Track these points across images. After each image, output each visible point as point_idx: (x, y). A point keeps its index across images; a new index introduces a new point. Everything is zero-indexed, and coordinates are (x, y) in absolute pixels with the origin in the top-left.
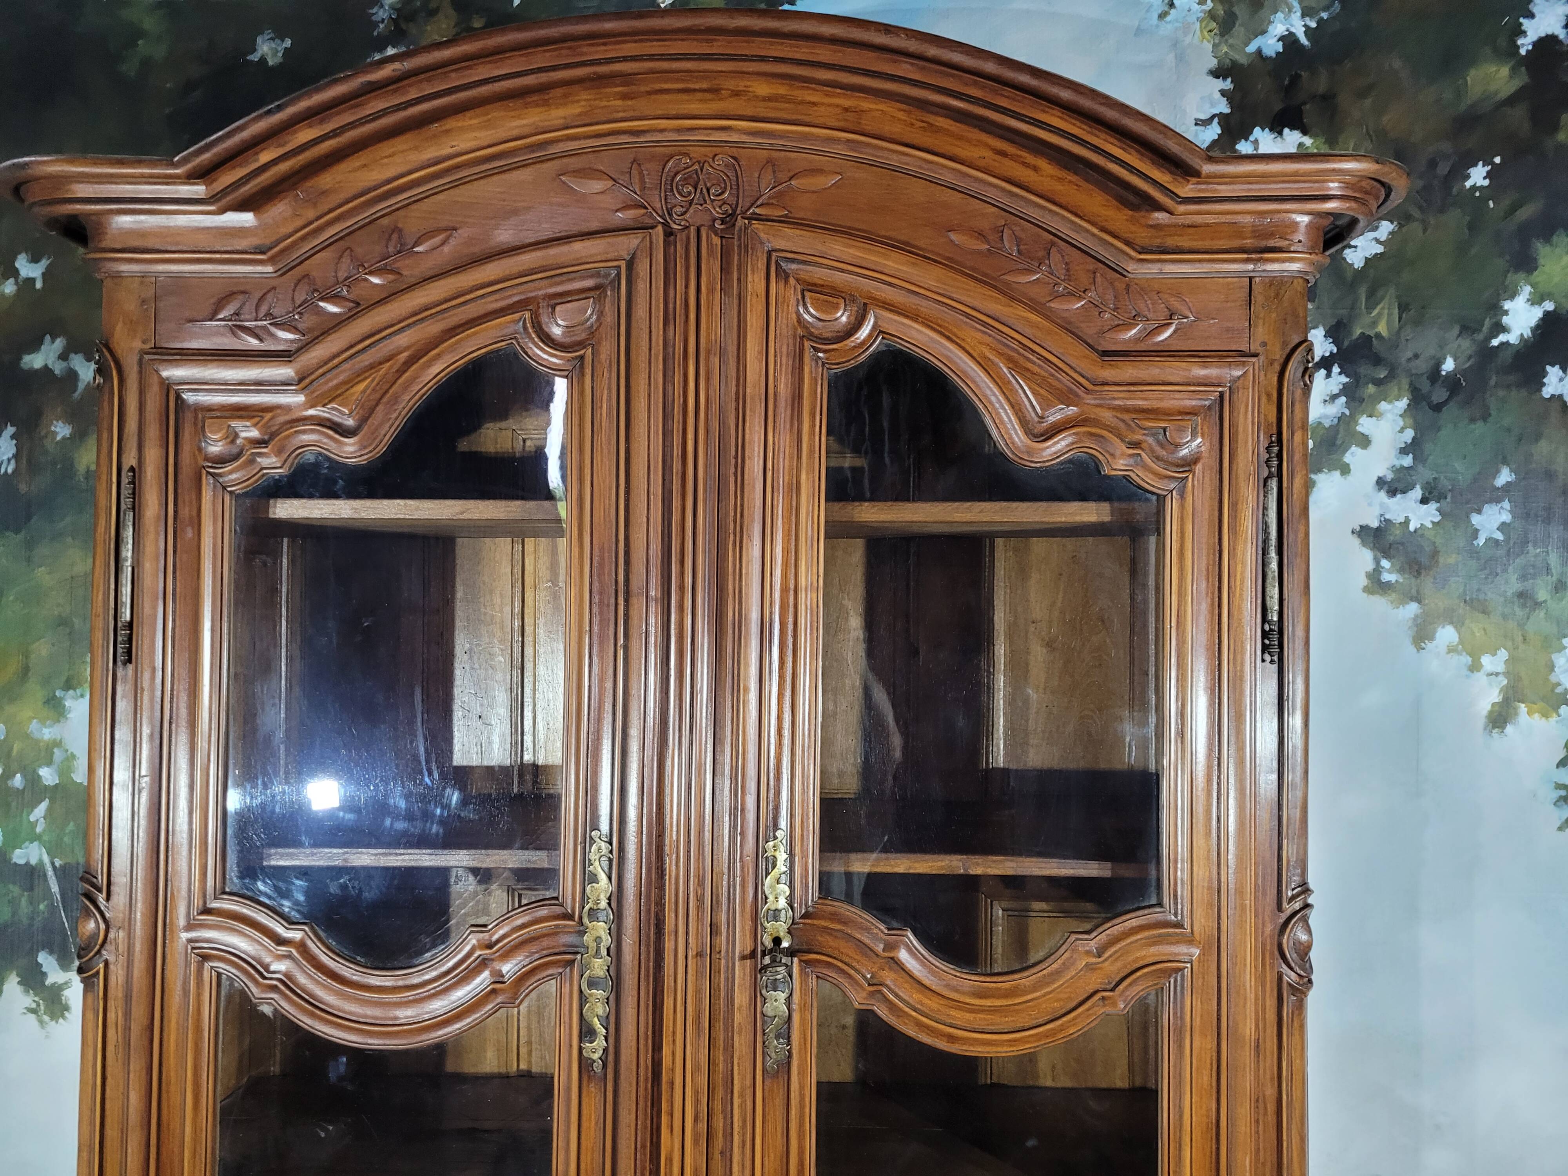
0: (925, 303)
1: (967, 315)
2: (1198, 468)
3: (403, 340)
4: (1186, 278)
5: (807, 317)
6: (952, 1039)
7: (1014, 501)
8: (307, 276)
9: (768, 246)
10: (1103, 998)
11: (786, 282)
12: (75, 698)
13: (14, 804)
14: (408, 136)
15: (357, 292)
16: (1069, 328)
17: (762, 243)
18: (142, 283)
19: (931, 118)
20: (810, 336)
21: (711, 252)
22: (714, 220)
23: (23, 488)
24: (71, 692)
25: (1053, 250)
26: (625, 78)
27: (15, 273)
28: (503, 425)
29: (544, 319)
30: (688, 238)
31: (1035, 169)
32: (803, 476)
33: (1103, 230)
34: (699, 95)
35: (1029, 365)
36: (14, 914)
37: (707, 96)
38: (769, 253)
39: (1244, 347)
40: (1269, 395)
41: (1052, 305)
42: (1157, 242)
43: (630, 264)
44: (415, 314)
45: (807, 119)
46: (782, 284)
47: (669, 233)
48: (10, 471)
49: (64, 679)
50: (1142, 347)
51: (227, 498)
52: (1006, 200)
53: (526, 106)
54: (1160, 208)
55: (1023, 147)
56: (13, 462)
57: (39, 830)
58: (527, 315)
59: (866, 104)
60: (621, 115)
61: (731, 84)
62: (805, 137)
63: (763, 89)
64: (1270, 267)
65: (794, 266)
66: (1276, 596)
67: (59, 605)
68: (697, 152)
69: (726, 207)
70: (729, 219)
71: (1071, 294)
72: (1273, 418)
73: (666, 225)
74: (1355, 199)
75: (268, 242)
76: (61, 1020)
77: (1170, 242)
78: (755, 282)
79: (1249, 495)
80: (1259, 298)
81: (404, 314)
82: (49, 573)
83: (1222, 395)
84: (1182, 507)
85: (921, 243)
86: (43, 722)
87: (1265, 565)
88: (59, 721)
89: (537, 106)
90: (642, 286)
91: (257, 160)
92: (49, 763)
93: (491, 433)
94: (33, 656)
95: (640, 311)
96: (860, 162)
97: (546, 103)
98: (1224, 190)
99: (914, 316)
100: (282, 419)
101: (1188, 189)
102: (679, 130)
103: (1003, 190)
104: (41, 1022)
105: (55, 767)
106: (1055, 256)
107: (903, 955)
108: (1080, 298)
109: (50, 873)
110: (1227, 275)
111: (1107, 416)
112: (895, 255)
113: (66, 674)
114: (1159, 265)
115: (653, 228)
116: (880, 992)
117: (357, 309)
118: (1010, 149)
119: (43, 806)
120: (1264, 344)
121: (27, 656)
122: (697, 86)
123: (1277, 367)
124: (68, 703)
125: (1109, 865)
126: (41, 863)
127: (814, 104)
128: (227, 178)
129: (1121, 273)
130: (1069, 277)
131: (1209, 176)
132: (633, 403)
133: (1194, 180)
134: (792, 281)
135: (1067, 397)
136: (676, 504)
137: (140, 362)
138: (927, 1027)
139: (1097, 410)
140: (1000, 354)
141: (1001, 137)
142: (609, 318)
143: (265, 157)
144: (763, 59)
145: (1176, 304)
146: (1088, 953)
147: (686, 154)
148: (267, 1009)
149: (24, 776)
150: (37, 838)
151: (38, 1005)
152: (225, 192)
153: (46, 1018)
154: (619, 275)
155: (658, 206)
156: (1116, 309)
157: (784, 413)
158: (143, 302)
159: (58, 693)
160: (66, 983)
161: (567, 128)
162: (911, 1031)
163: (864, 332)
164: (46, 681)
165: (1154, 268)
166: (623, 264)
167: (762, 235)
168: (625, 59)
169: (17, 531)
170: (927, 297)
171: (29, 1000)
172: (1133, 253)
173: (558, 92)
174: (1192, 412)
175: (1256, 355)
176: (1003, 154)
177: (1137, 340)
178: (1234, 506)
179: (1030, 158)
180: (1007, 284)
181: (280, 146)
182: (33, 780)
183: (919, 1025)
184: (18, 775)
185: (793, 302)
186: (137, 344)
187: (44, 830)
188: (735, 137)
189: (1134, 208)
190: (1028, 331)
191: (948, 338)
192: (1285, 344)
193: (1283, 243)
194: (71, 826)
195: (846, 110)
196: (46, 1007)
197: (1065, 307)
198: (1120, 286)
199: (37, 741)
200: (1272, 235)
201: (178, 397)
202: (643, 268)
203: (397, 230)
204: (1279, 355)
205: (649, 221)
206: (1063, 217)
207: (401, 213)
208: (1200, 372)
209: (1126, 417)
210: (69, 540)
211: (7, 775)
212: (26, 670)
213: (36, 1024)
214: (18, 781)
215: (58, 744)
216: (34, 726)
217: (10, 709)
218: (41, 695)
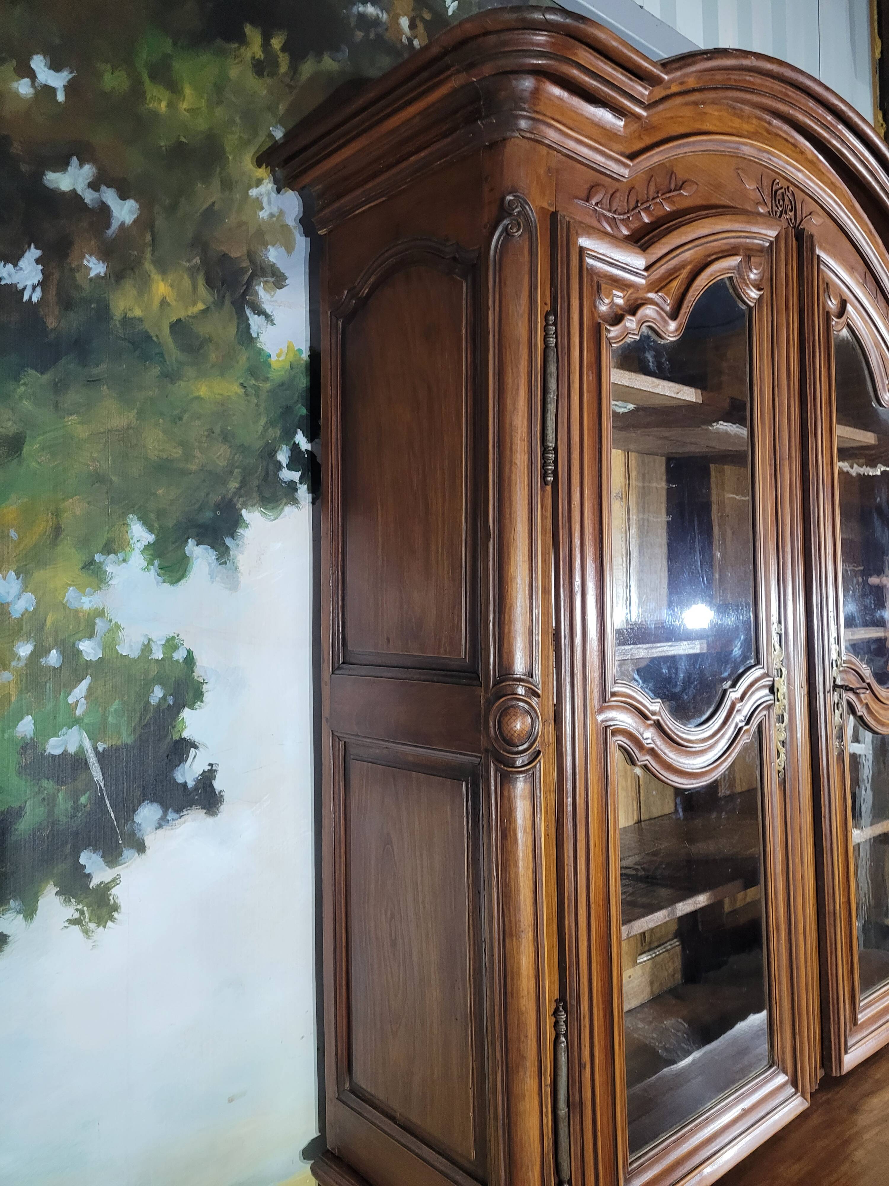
12: (117, 563)
13: (49, 686)
23: (51, 323)
24: (112, 556)
27: (32, 75)
36: (50, 813)
48: (35, 299)
49: (103, 541)
56: (39, 290)
57: (78, 712)
67: (94, 460)
76: (109, 924)
82: (82, 423)
86: (81, 589)
88: (100, 589)
92: (91, 636)
94: (65, 515)
104: (86, 932)
105: (97, 639)
109: (92, 759)
113: (106, 536)
119: (85, 684)
121: (57, 514)
124: (109, 569)
126: (81, 749)
149: (62, 653)
150: (77, 721)
151: (82, 913)
153: (92, 926)
159: (98, 557)
160: (114, 880)
164: (83, 543)
169: (43, 371)
171: (70, 911)
182: (72, 656)
184: (54, 651)
187: (86, 713)
194: (116, 705)
196: (92, 913)
199: (77, 611)
210: (104, 389)
211: (40, 652)
212: (57, 530)
213: (81, 934)
214: (53, 658)
215: (101, 613)
216: (71, 593)
217: (39, 575)
218: (77, 558)
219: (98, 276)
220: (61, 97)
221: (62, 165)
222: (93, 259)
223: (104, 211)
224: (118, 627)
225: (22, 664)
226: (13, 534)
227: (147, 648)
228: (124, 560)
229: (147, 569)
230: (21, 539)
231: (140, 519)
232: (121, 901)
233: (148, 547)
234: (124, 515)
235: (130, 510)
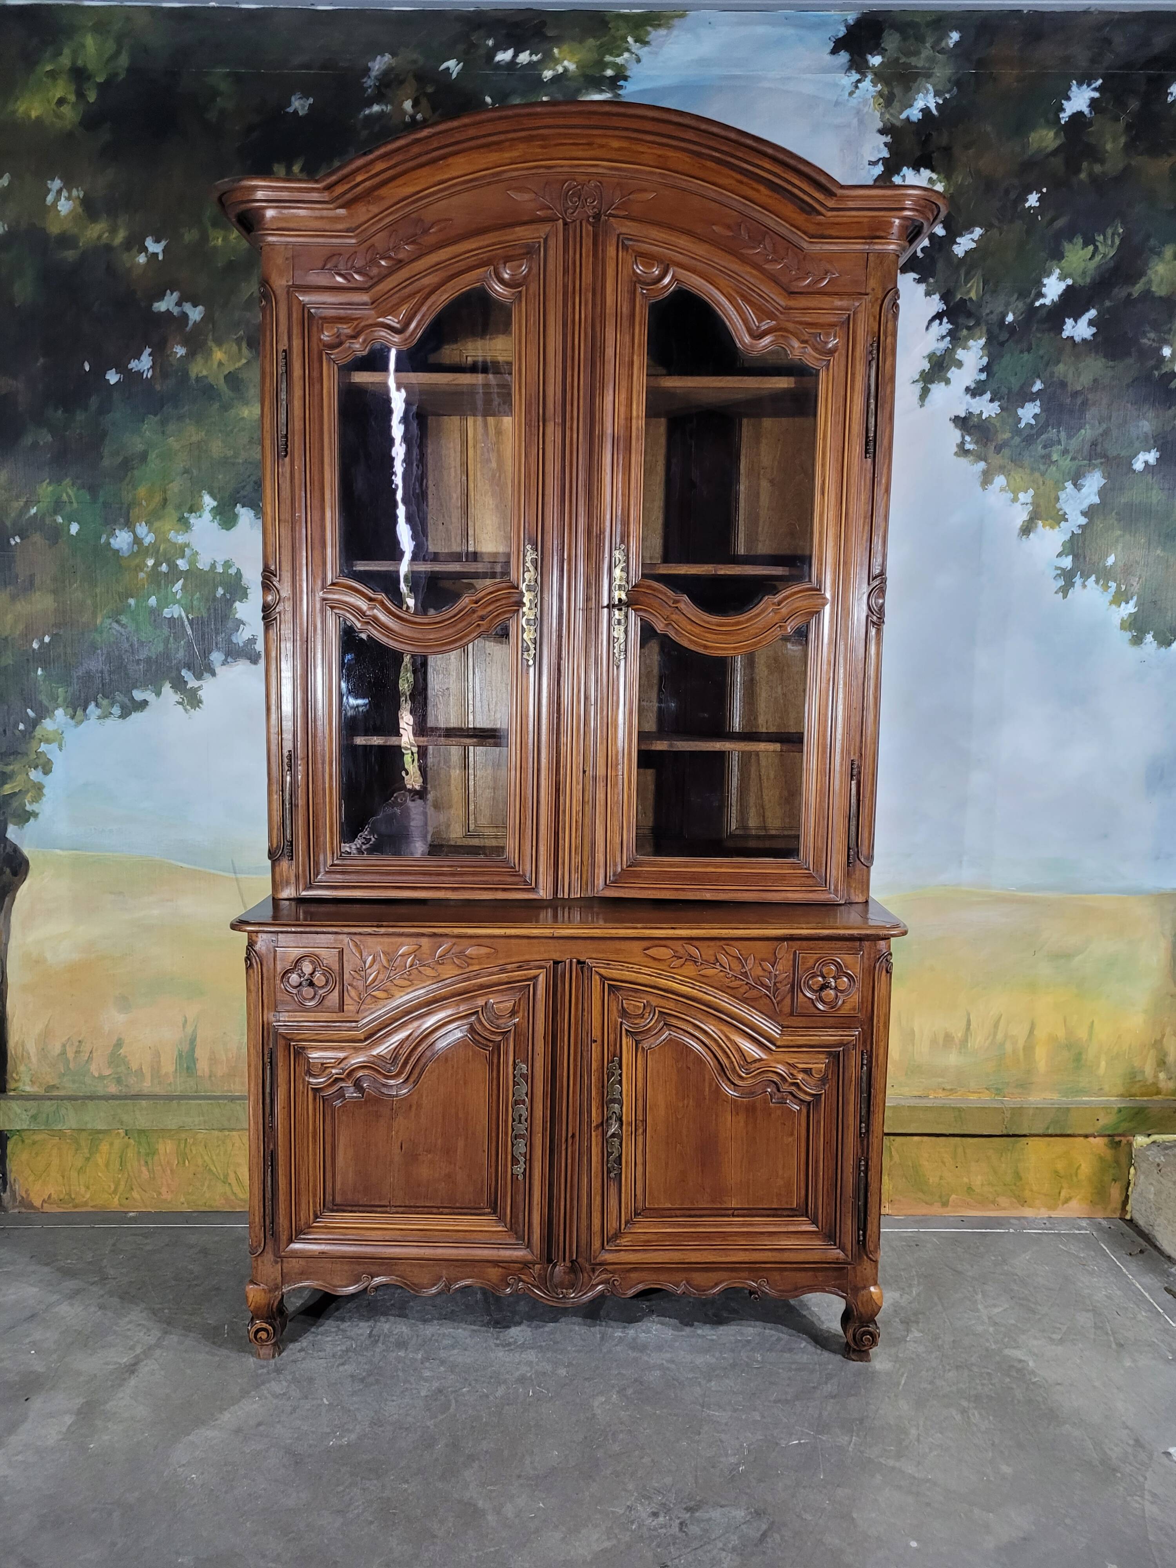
0: (699, 263)
1: (721, 271)
2: (836, 355)
3: (426, 281)
4: (834, 253)
5: (638, 271)
6: (706, 647)
7: (745, 376)
8: (373, 245)
9: (618, 232)
10: (780, 626)
11: (627, 251)
12: (196, 518)
13: (163, 581)
14: (427, 168)
15: (401, 256)
16: (773, 279)
17: (615, 230)
18: (286, 248)
19: (703, 162)
20: (640, 282)
21: (588, 235)
22: (589, 217)
23: (158, 387)
24: (193, 514)
25: (767, 236)
26: (543, 138)
27: (145, 249)
28: (455, 346)
29: (501, 270)
30: (576, 226)
31: (758, 191)
32: (635, 357)
33: (792, 225)
34: (581, 147)
35: (752, 299)
36: (166, 649)
37: (586, 147)
38: (619, 235)
39: (863, 291)
40: (875, 317)
41: (766, 266)
42: (819, 232)
43: (546, 240)
44: (432, 267)
45: (638, 161)
46: (625, 253)
47: (565, 224)
48: (149, 376)
49: (188, 506)
50: (810, 290)
51: (336, 366)
52: (742, 208)
53: (491, 151)
54: (820, 214)
55: (751, 179)
56: (151, 370)
57: (178, 597)
58: (492, 268)
59: (671, 153)
60: (541, 157)
61: (599, 141)
62: (637, 170)
63: (616, 144)
64: (877, 247)
65: (631, 243)
66: (873, 423)
67: (183, 461)
68: (580, 178)
69: (595, 210)
70: (597, 216)
71: (776, 261)
72: (876, 329)
73: (564, 219)
74: (917, 210)
75: (354, 226)
76: (197, 708)
77: (827, 232)
78: (611, 251)
79: (860, 369)
80: (871, 264)
81: (427, 267)
82: (177, 441)
83: (849, 315)
84: (828, 375)
85: (699, 231)
86: (177, 531)
87: (868, 406)
88: (187, 532)
89: (496, 151)
90: (551, 252)
91: (354, 180)
92: (183, 557)
93: (448, 352)
94: (169, 492)
95: (551, 267)
96: (665, 185)
97: (501, 150)
98: (851, 204)
99: (693, 271)
100: (363, 324)
101: (831, 204)
102: (571, 166)
103: (741, 202)
104: (186, 710)
105: (186, 559)
106: (767, 241)
107: (682, 606)
108: (780, 263)
109: (186, 622)
110: (855, 251)
111: (790, 326)
112: (684, 237)
113: (190, 503)
114: (820, 245)
115: (557, 220)
116: (670, 624)
117: (400, 264)
118: (745, 180)
119: (181, 582)
120: (873, 290)
121: (165, 492)
122: (581, 142)
123: (879, 302)
124: (192, 521)
125: (787, 569)
126: (180, 617)
127: (643, 153)
128: (339, 190)
129: (801, 249)
130: (775, 252)
131: (841, 197)
132: (548, 317)
133: (835, 198)
134: (630, 251)
135: (771, 316)
136: (569, 373)
137: (288, 293)
138: (694, 642)
139: (787, 323)
140: (738, 293)
141: (741, 173)
142: (535, 271)
143: (359, 179)
144: (616, 128)
145: (829, 267)
146: (774, 604)
147: (574, 180)
148: (364, 636)
149: (168, 565)
150: (178, 602)
151: (183, 700)
152: (338, 198)
153: (189, 707)
154: (539, 246)
155: (559, 208)
156: (798, 269)
157: (626, 323)
158: (287, 259)
159: (186, 515)
160: (199, 687)
161: (512, 164)
162: (685, 643)
163: (667, 280)
164: (178, 507)
165: (818, 247)
166: (542, 240)
167: (615, 225)
168: (545, 127)
169: (155, 415)
170: (700, 261)
171: (177, 697)
172: (807, 239)
173: (508, 144)
174: (832, 325)
175: (867, 294)
176: (741, 182)
177: (808, 285)
178: (853, 374)
179: (755, 185)
180: (742, 254)
181: (367, 172)
182: (173, 566)
183: (690, 640)
184: (164, 564)
185: (630, 262)
186: (284, 282)
187: (181, 597)
188: (600, 171)
189: (808, 213)
190: (752, 280)
191: (711, 284)
192: (884, 289)
193: (882, 234)
194: (197, 596)
195: (660, 156)
196: (188, 701)
197: (773, 267)
198: (801, 257)
199: (175, 544)
200: (878, 230)
201: (309, 311)
202: (552, 243)
203: (420, 220)
204: (880, 296)
205: (556, 218)
206: (772, 218)
207: (423, 211)
208: (838, 303)
209: (800, 327)
210: (187, 421)
211: (157, 564)
212: (165, 500)
213: (183, 711)
214: (164, 568)
215: (187, 545)
216: (172, 535)
217: (157, 524)
218: (175, 515)
219: (181, 356)
220: (161, 257)
221: (161, 297)
222: (179, 347)
223: (185, 316)
224: (197, 553)
225: (149, 569)
226: (144, 503)
227: (213, 566)
228: (200, 516)
229: (213, 521)
230: (148, 505)
231: (208, 493)
232: (203, 698)
233: (212, 509)
234: (200, 491)
235: (203, 488)
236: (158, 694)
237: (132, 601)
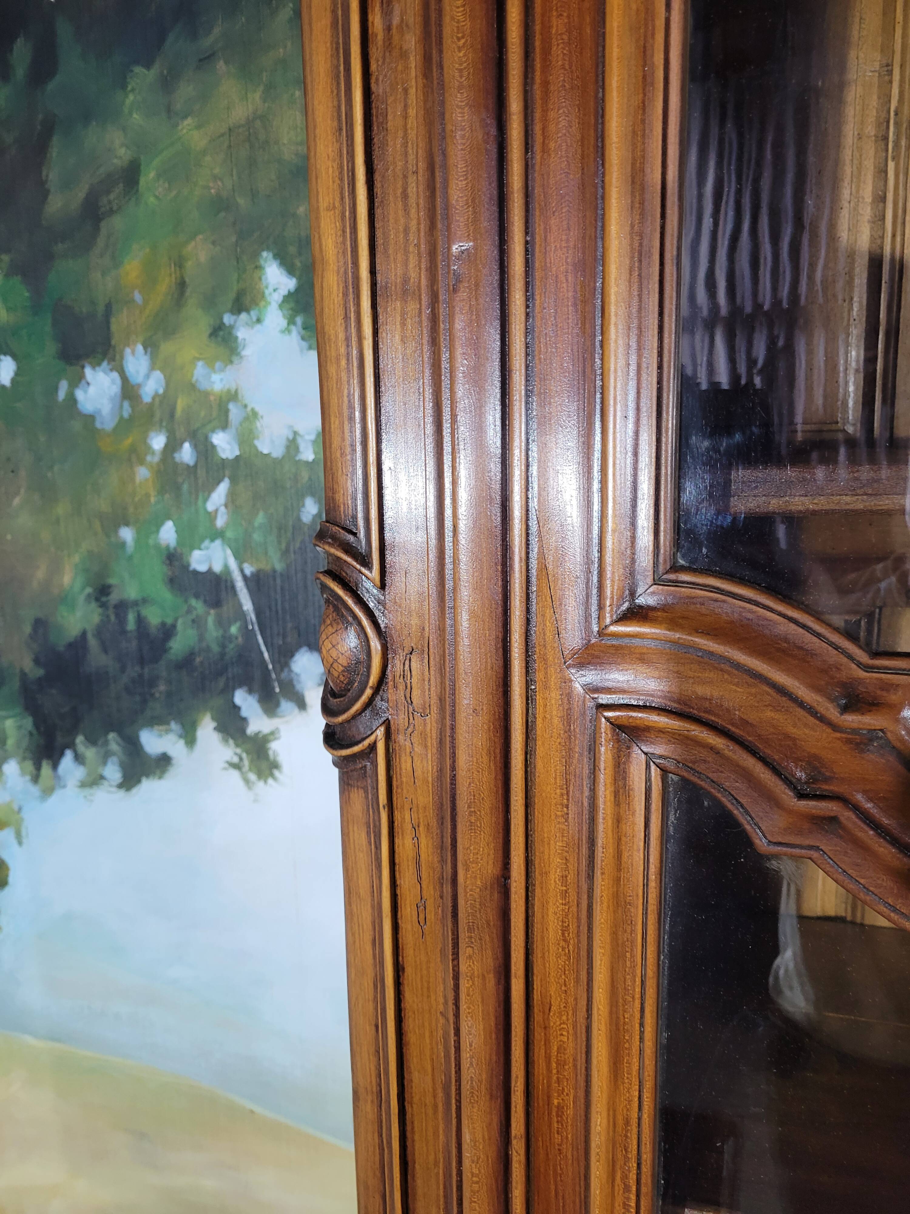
12: (250, 325)
13: (185, 487)
24: (244, 316)
36: (201, 638)
49: (232, 295)
57: (220, 522)
67: (215, 178)
76: (270, 781)
82: (199, 127)
86: (210, 363)
88: (231, 362)
92: (224, 426)
94: (189, 264)
104: (247, 781)
105: (232, 431)
109: (240, 584)
113: (235, 288)
119: (223, 488)
121: (180, 263)
124: (241, 333)
126: (227, 569)
149: (195, 446)
151: (241, 759)
153: (252, 777)
159: (228, 319)
160: (272, 733)
169: (148, 66)
171: (229, 752)
182: (206, 451)
184: (187, 446)
187: (227, 524)
194: (260, 519)
196: (252, 762)
199: (207, 394)
210: (221, 65)
211: (172, 446)
212: (182, 285)
213: (241, 783)
214: (187, 454)
215: (233, 396)
216: (199, 371)
217: (167, 348)
218: (205, 323)
224: (255, 414)
225: (156, 459)
226: (138, 297)
227: (292, 445)
228: (259, 321)
229: (287, 331)
230: (146, 301)
231: (276, 256)
232: (282, 759)
233: (289, 297)
234: (256, 255)
235: (264, 245)
236: (190, 739)
237: (127, 534)
